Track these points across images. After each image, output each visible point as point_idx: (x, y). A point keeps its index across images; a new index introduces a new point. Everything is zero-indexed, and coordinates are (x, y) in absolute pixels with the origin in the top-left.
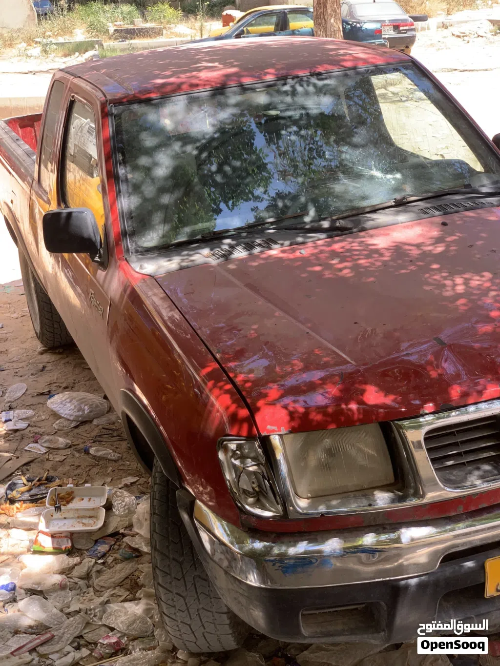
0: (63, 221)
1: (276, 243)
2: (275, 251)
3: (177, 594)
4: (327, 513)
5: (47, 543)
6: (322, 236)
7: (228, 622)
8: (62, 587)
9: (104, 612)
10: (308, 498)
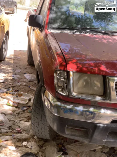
0: (34, 18)
1: (88, 33)
2: (87, 34)
3: (36, 117)
4: (81, 98)
5: (11, 103)
6: (102, 34)
7: (48, 129)
8: (11, 114)
9: (19, 122)
10: (76, 93)
